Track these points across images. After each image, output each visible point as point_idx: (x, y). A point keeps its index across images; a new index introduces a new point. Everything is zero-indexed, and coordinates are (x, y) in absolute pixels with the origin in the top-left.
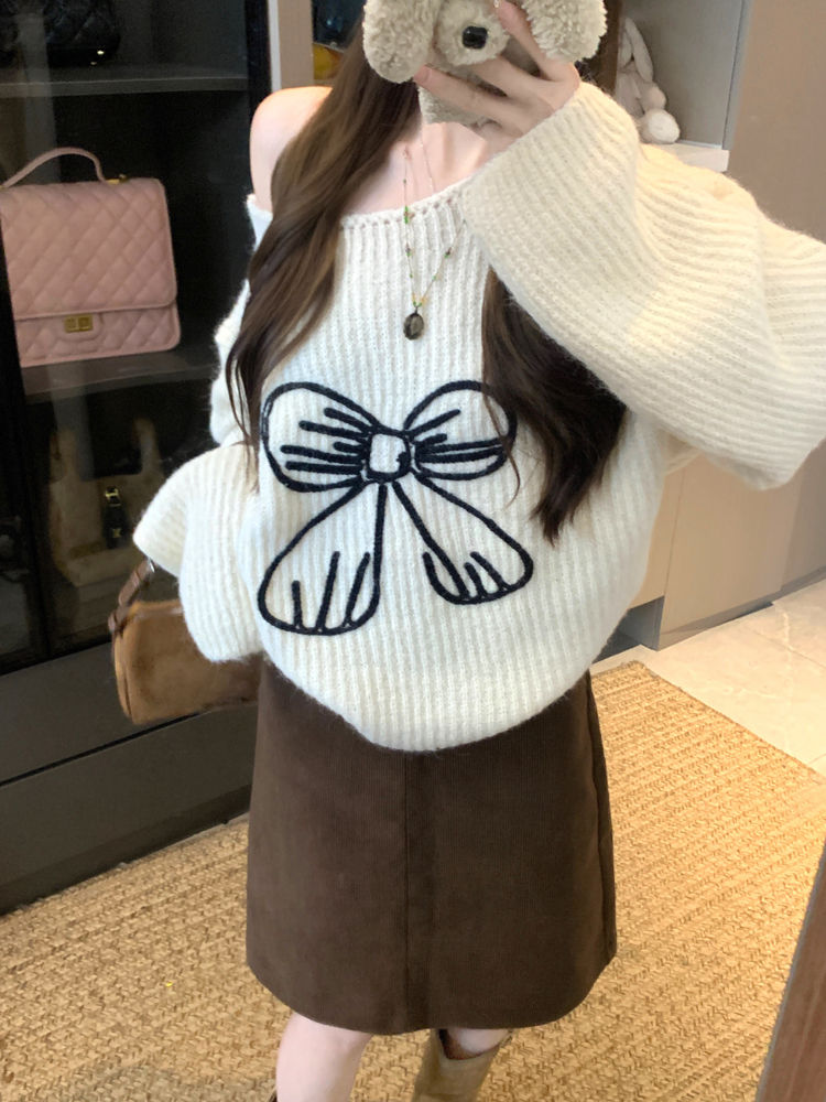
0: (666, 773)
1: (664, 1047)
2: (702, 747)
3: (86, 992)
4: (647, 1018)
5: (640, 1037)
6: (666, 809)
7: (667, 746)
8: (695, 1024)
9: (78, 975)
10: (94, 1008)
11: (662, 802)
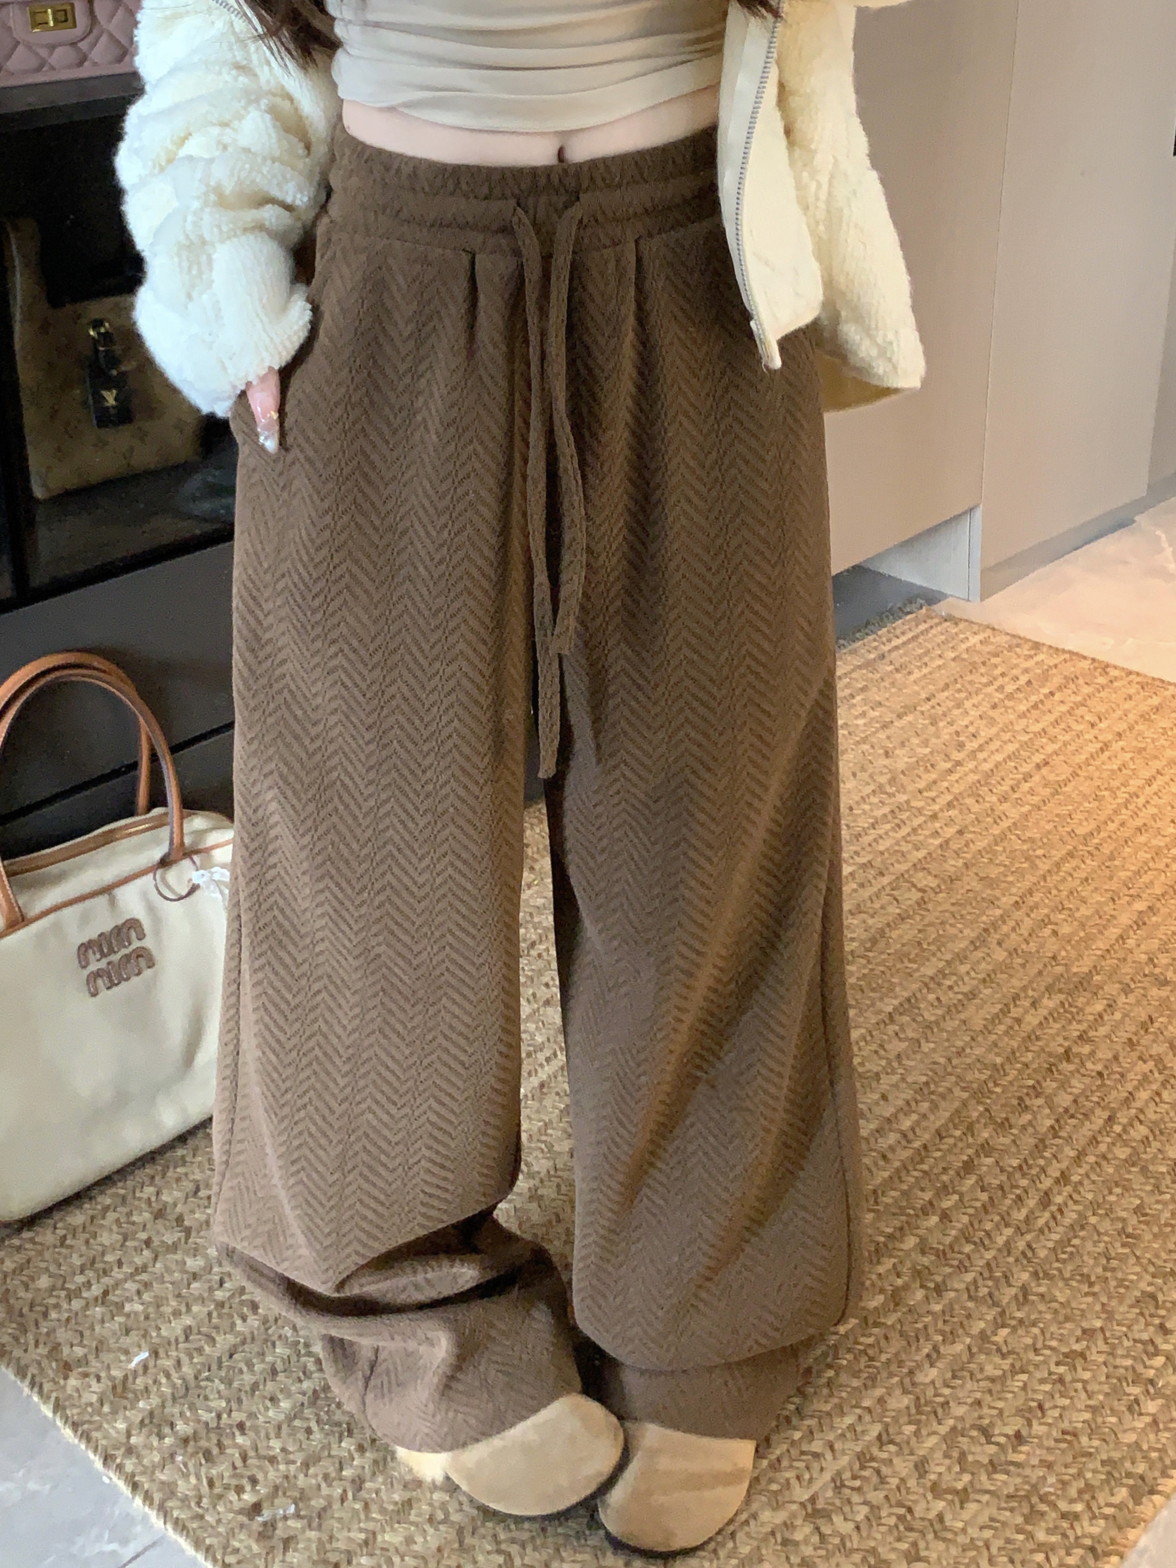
0: (1024, 739)
4: (1141, 1067)
5: (1143, 1095)
6: (1045, 786)
7: (1009, 704)
11: (1037, 778)
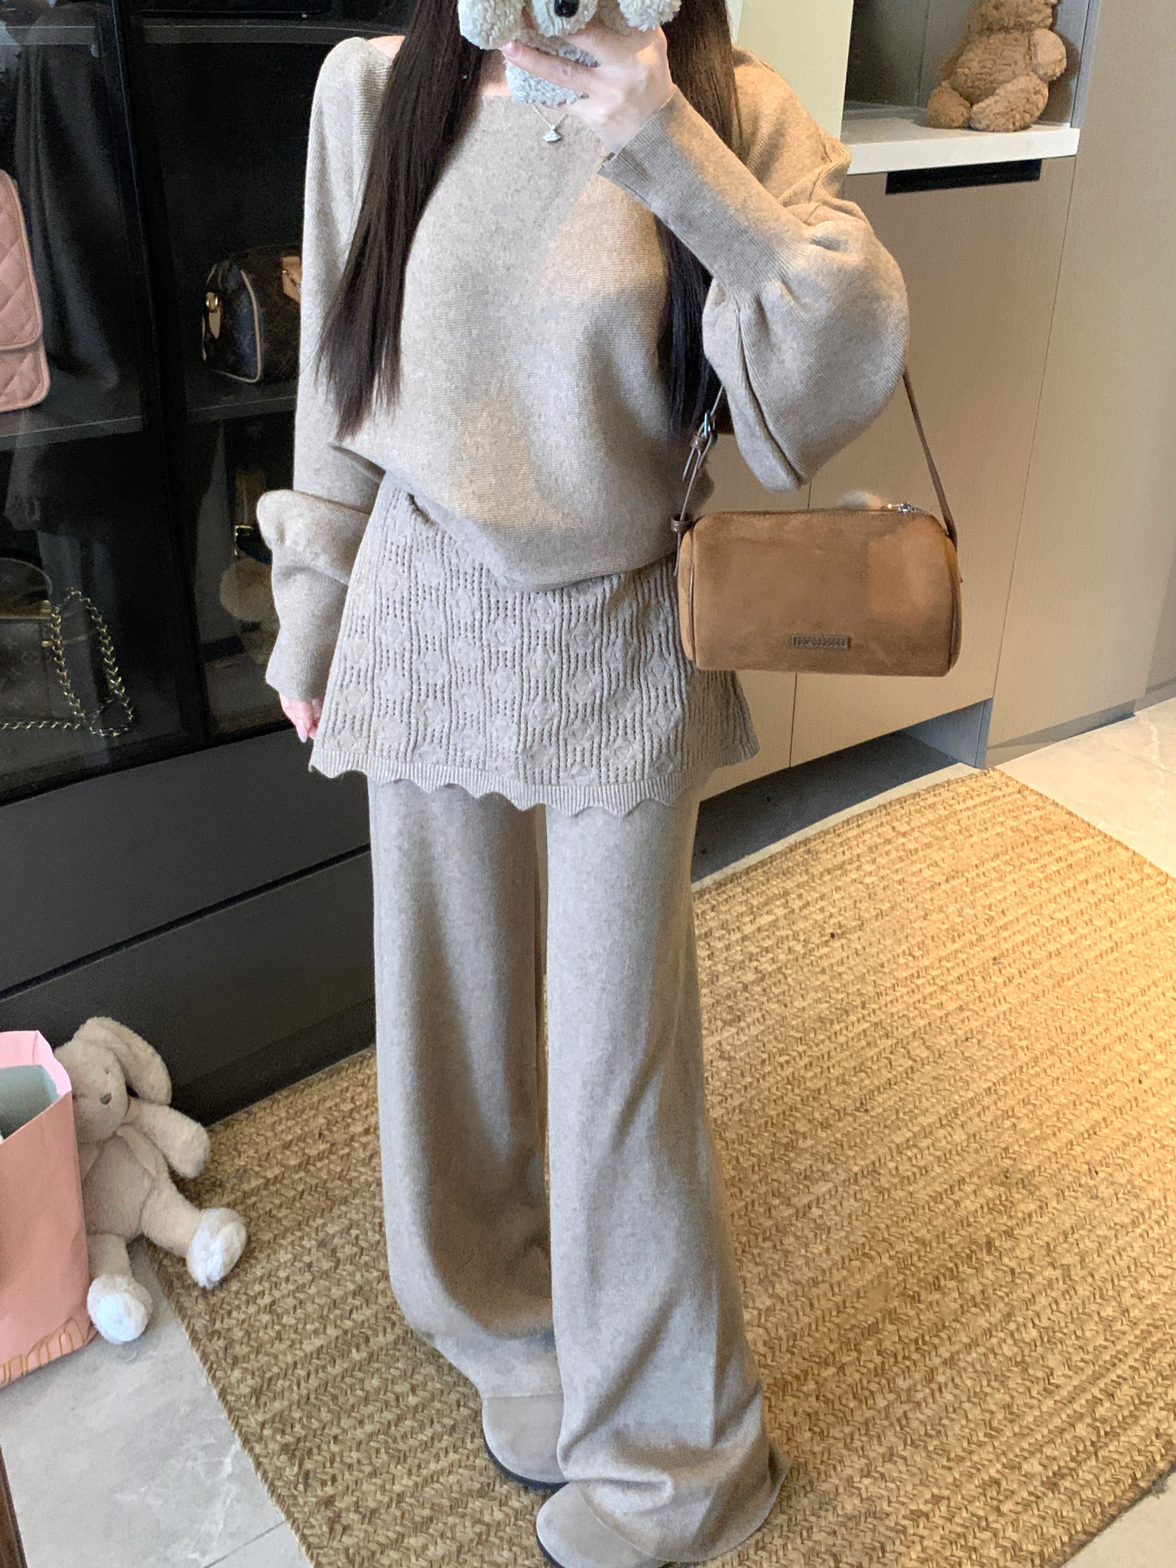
0: (1047, 925)
1: (1075, 1315)
2: (1092, 886)
3: (313, 1242)
4: (1049, 1273)
5: (1042, 1300)
7: (1045, 885)
8: (1113, 1281)
9: (301, 1218)
10: (326, 1265)
11: (1046, 967)
